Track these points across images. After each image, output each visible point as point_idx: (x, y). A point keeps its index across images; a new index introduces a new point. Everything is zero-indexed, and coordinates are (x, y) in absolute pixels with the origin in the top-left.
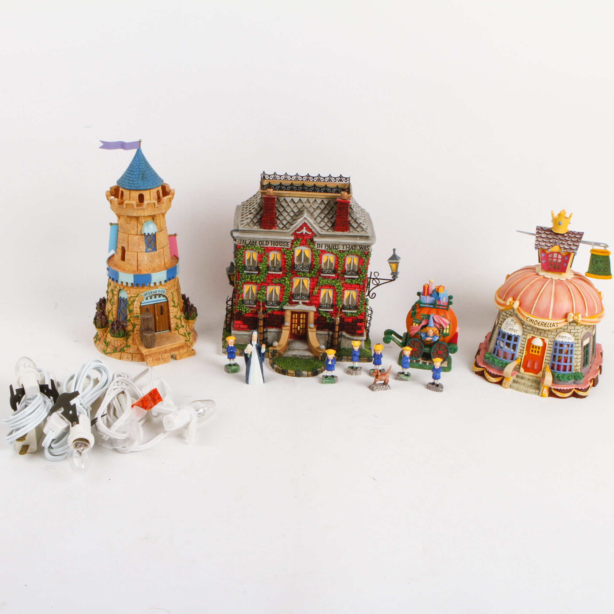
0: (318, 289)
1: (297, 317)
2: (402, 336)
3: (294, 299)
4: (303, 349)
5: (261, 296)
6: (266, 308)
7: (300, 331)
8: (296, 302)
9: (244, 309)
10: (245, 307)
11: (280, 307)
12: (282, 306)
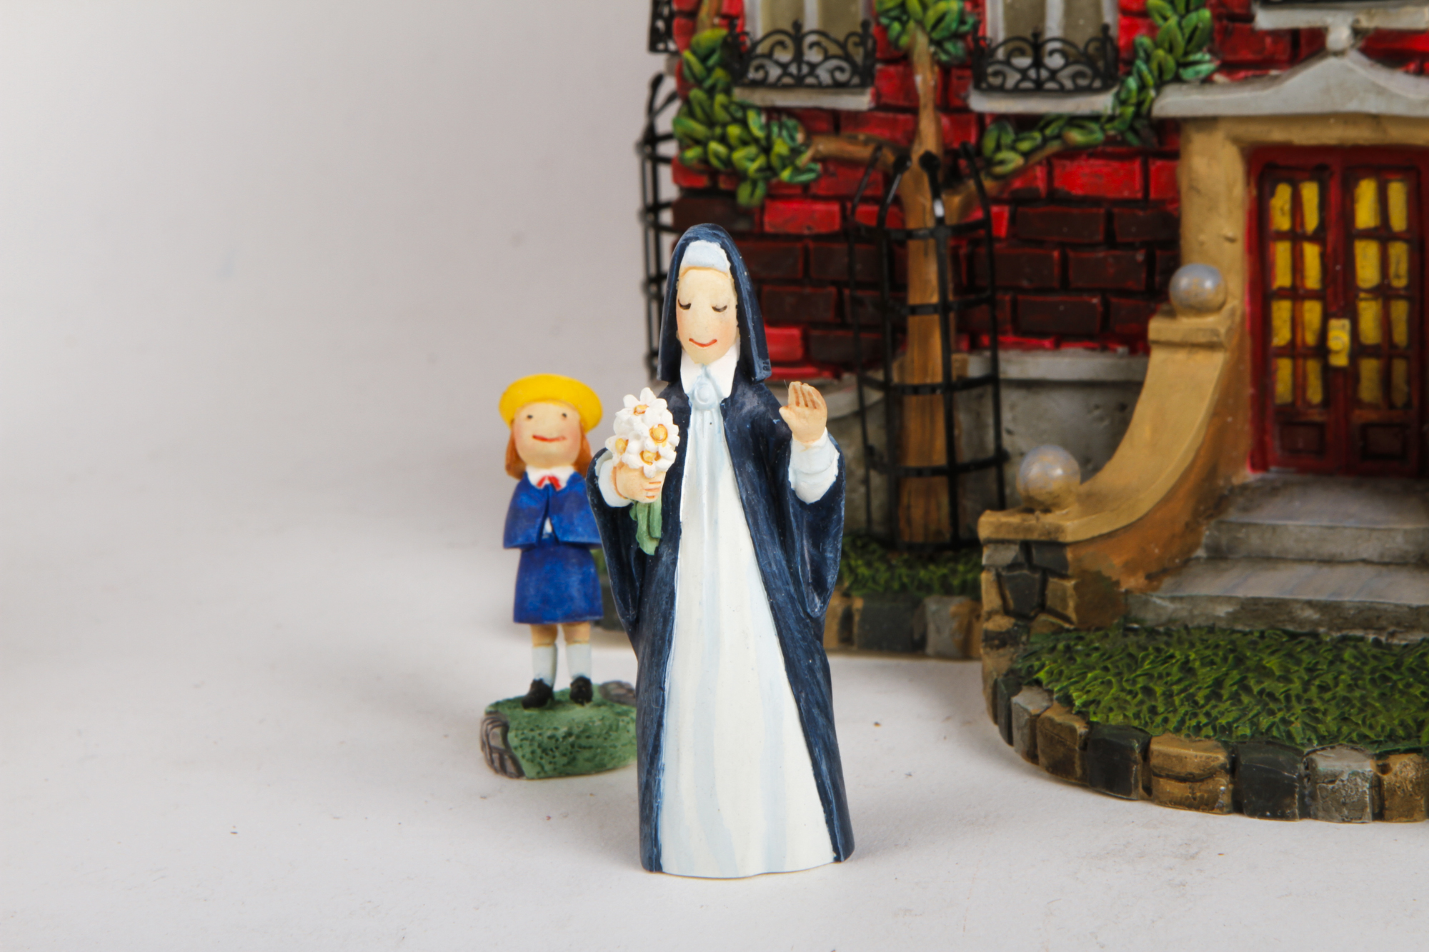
1: (1311, 221)
4: (1369, 549)
6: (981, 117)
7: (1351, 373)
8: (1295, 34)
9: (756, 141)
10: (756, 123)
11: (1122, 102)
12: (1143, 87)
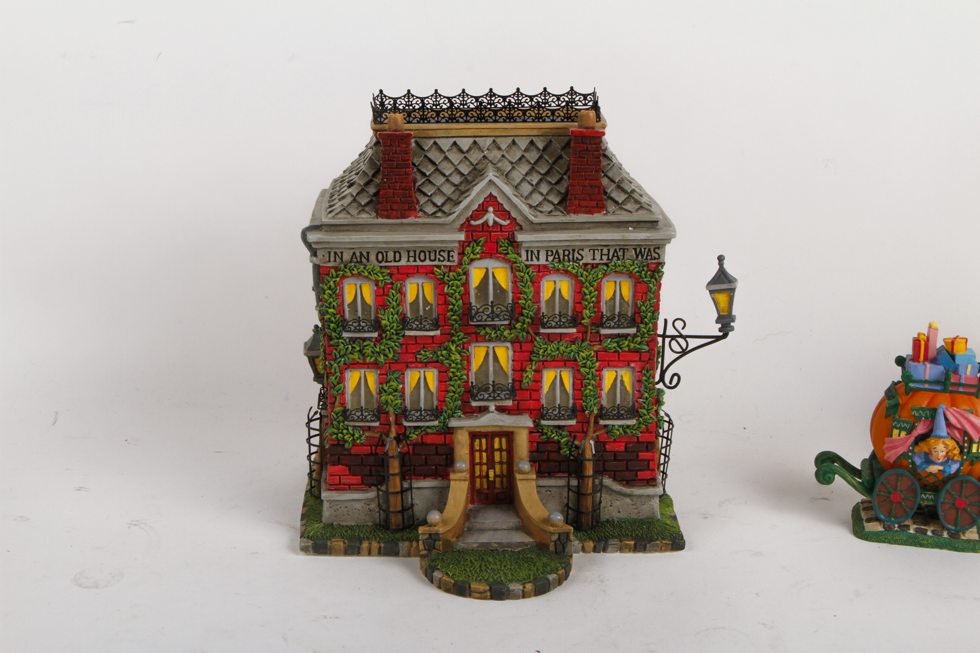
0: (535, 371)
1: (484, 447)
2: (859, 467)
3: (475, 400)
4: (505, 527)
5: (391, 397)
6: (405, 426)
7: (494, 482)
8: (480, 407)
9: (350, 433)
10: (350, 429)
11: (440, 422)
12: (445, 418)
